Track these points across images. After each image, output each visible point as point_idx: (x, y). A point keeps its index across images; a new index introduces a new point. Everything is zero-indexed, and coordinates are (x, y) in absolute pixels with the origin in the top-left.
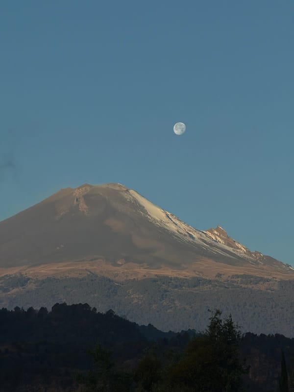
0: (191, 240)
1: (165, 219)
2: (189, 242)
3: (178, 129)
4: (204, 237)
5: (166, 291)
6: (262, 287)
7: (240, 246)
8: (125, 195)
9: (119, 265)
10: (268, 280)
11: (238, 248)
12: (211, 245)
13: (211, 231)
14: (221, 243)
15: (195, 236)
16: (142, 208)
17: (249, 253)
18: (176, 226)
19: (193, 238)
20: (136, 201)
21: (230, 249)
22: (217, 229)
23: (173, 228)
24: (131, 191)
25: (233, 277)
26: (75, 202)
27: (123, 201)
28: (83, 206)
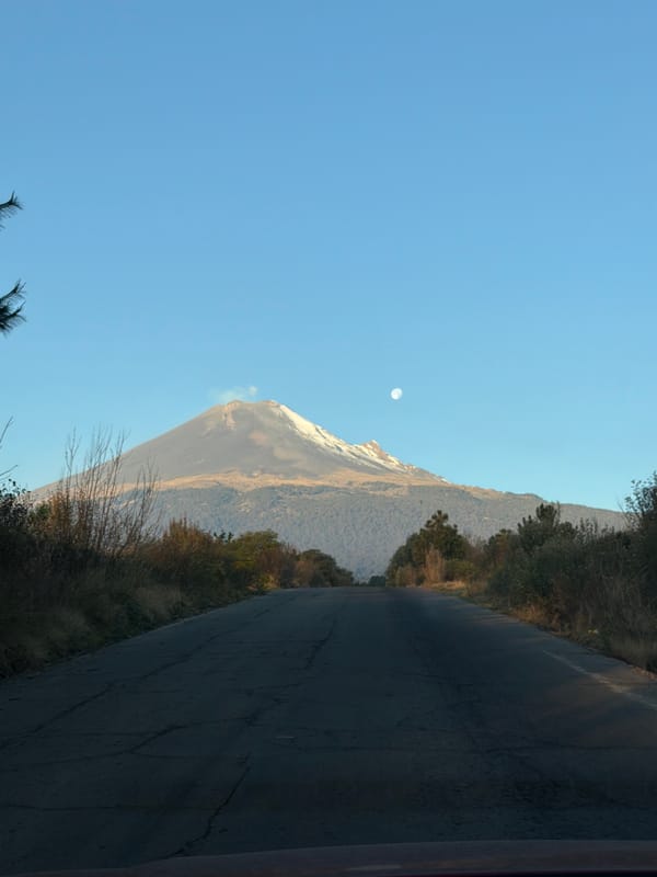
0: (338, 452)
1: (314, 432)
2: (335, 454)
3: (396, 394)
4: (354, 450)
5: (280, 498)
6: (390, 493)
7: (392, 459)
8: (275, 410)
9: (254, 477)
10: (399, 487)
11: (390, 461)
12: (359, 457)
13: (365, 446)
14: (374, 457)
15: (344, 448)
16: (291, 422)
17: (402, 465)
18: (325, 439)
19: (340, 450)
20: (284, 414)
21: (381, 462)
22: (371, 444)
23: (321, 441)
24: (283, 407)
25: (364, 484)
26: (224, 418)
27: (272, 415)
28: (231, 421)
